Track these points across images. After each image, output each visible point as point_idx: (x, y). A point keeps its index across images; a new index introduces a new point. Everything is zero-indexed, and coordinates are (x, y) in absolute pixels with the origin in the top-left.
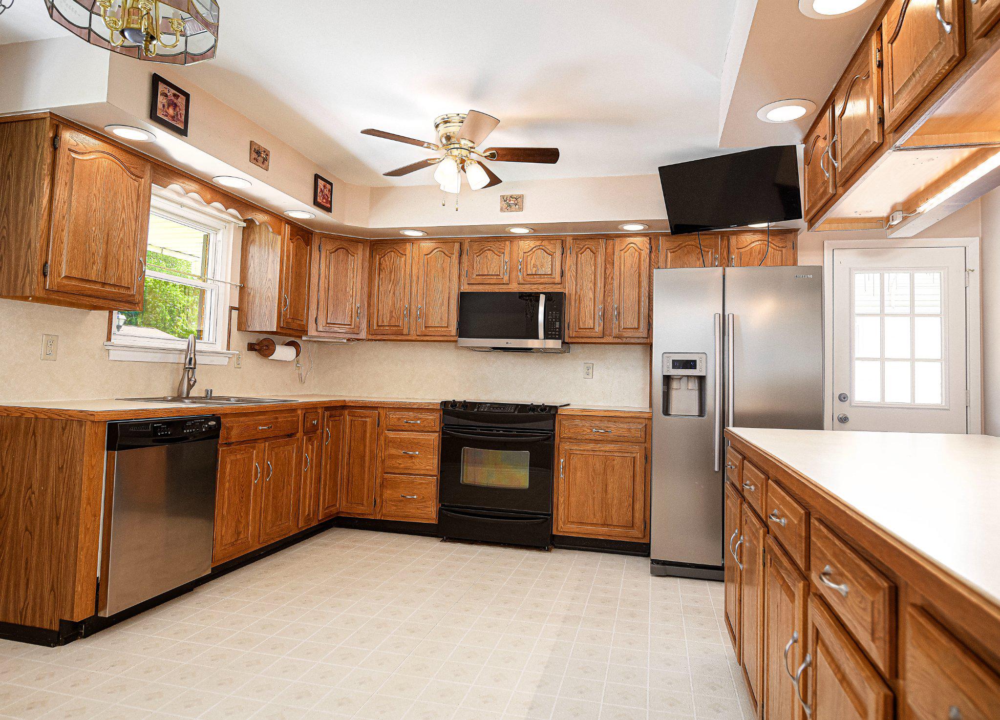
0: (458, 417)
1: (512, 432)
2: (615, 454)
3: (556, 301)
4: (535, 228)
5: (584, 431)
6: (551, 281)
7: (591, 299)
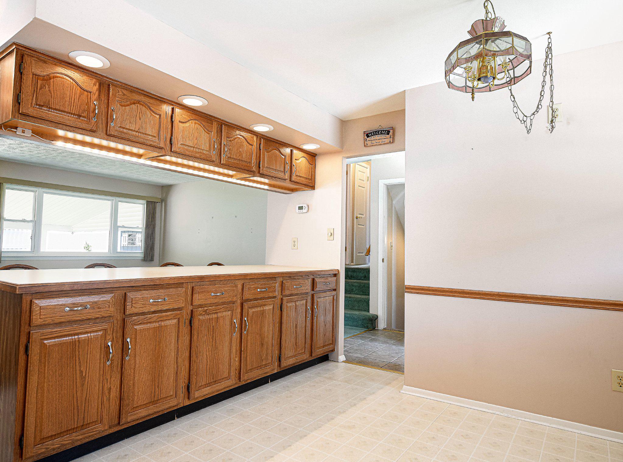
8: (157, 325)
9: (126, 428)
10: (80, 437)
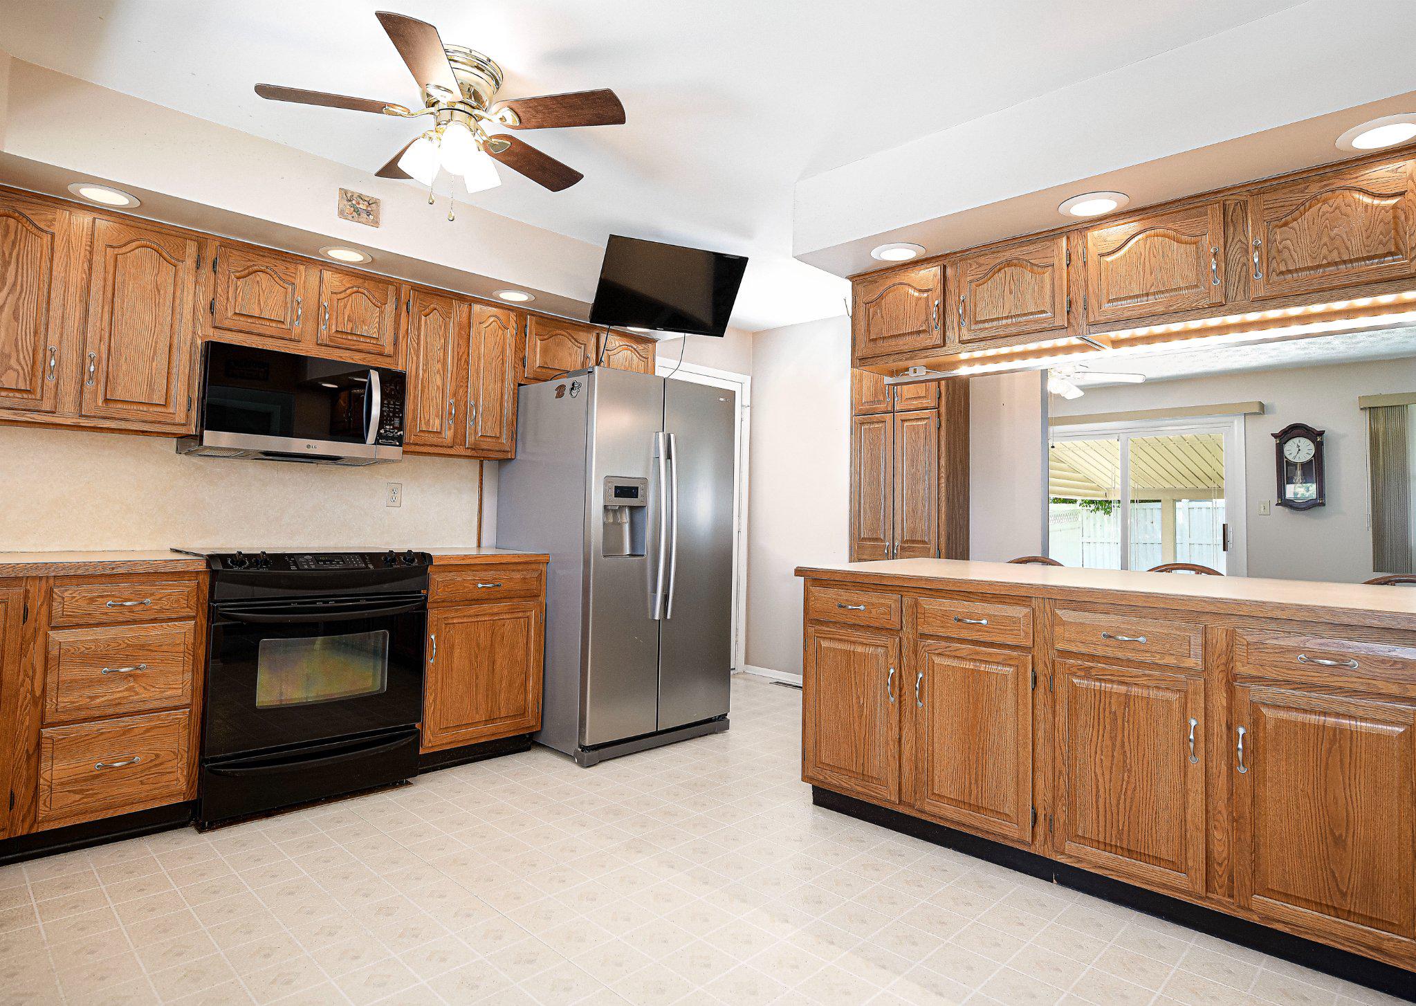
0: (253, 584)
1: (358, 600)
2: (505, 617)
3: (395, 384)
4: (377, 257)
5: (465, 587)
6: (376, 350)
7: (438, 387)
8: (971, 666)
9: (911, 817)
10: (859, 789)
